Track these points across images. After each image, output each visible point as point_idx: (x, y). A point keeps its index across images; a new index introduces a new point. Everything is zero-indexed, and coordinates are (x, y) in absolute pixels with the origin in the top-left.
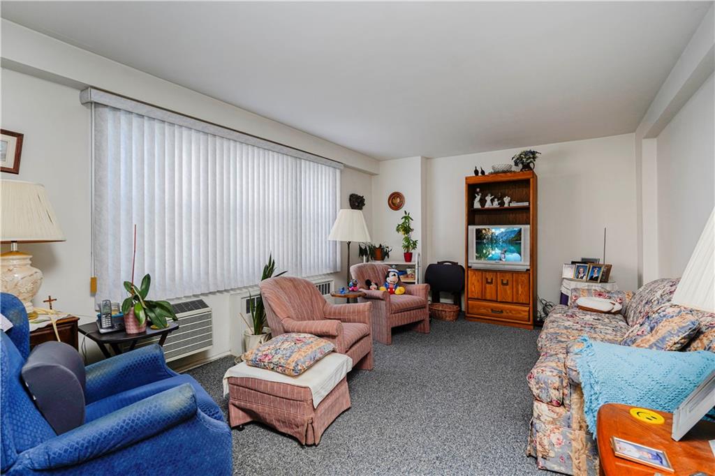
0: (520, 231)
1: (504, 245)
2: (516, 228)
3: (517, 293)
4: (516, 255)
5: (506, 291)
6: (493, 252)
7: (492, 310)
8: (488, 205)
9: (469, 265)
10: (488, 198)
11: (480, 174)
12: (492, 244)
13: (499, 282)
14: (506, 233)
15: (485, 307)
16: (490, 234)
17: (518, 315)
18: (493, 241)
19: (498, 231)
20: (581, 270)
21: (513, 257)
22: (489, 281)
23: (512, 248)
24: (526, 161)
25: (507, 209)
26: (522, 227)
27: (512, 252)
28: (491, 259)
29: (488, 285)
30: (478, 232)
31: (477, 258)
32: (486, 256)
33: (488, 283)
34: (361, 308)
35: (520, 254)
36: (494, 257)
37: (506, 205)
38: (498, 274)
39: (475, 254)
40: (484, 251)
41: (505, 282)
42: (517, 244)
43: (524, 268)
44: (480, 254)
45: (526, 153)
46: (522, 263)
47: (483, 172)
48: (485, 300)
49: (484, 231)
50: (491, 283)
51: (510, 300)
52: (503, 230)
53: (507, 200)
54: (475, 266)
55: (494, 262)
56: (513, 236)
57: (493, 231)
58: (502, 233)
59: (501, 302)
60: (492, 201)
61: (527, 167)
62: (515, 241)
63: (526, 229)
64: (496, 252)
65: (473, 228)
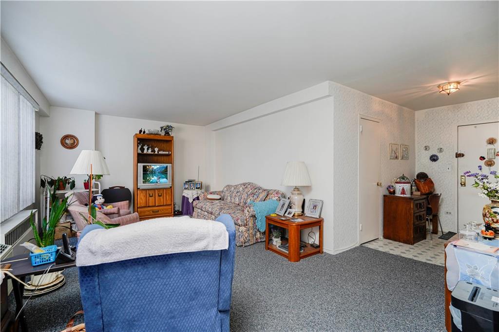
0: (167, 167)
1: (159, 174)
2: (165, 165)
3: (166, 200)
4: (165, 179)
5: (160, 199)
6: (153, 179)
7: (153, 212)
8: (145, 152)
9: (138, 187)
10: (146, 147)
11: (142, 133)
12: (152, 173)
13: (157, 195)
14: (160, 168)
15: (148, 211)
16: (151, 169)
17: (167, 211)
18: (153, 172)
19: (155, 167)
20: (192, 185)
21: (163, 180)
22: (151, 195)
23: (163, 176)
24: (167, 130)
25: (156, 155)
26: (168, 165)
27: (163, 178)
28: (152, 182)
29: (150, 198)
30: (144, 167)
31: (144, 182)
32: (149, 181)
33: (150, 196)
34: (135, 217)
35: (167, 179)
36: (154, 181)
37: (156, 153)
38: (156, 191)
39: (142, 180)
40: (148, 178)
41: (160, 195)
42: (165, 173)
43: (169, 186)
44: (145, 180)
45: (168, 126)
46: (168, 183)
47: (144, 132)
48: (149, 207)
49: (148, 167)
50: (152, 196)
51: (162, 204)
52: (158, 166)
53: (156, 149)
54: (141, 188)
55: (153, 184)
56: (163, 169)
57: (153, 167)
58: (158, 168)
59: (157, 206)
60: (148, 149)
61: (167, 133)
62: (165, 172)
63: (169, 165)
64: (154, 178)
65: (141, 165)
